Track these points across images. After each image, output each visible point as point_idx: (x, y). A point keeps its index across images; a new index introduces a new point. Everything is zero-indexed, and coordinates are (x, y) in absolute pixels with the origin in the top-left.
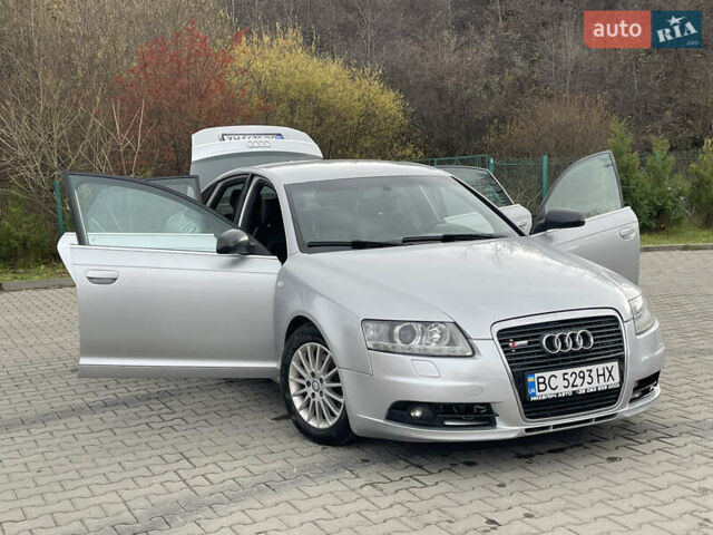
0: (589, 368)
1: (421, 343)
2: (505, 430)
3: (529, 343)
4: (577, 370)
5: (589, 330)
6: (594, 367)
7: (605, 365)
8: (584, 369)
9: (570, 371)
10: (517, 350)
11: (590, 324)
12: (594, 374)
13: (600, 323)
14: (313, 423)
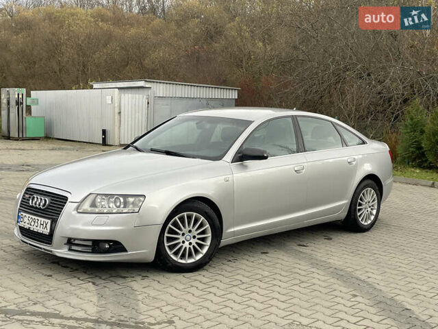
0: (38, 218)
4: (34, 217)
6: (40, 219)
7: (45, 220)
8: (36, 218)
9: (31, 216)
12: (39, 222)
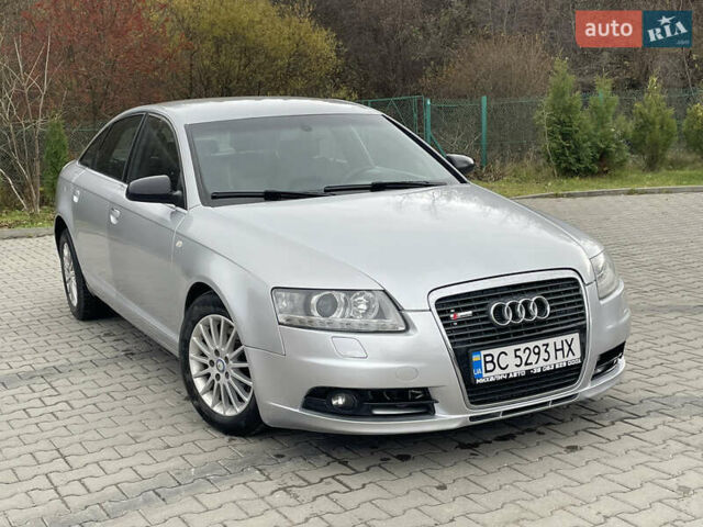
0: (545, 341)
1: (343, 317)
2: (446, 418)
3: (474, 314)
4: (531, 345)
5: (545, 295)
6: (550, 341)
7: (563, 338)
8: (540, 343)
9: (522, 346)
10: (459, 323)
11: (546, 289)
12: (551, 349)
13: (557, 287)
14: (218, 409)
